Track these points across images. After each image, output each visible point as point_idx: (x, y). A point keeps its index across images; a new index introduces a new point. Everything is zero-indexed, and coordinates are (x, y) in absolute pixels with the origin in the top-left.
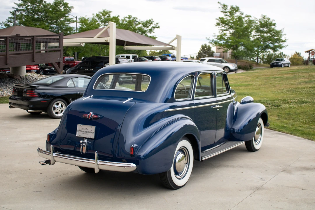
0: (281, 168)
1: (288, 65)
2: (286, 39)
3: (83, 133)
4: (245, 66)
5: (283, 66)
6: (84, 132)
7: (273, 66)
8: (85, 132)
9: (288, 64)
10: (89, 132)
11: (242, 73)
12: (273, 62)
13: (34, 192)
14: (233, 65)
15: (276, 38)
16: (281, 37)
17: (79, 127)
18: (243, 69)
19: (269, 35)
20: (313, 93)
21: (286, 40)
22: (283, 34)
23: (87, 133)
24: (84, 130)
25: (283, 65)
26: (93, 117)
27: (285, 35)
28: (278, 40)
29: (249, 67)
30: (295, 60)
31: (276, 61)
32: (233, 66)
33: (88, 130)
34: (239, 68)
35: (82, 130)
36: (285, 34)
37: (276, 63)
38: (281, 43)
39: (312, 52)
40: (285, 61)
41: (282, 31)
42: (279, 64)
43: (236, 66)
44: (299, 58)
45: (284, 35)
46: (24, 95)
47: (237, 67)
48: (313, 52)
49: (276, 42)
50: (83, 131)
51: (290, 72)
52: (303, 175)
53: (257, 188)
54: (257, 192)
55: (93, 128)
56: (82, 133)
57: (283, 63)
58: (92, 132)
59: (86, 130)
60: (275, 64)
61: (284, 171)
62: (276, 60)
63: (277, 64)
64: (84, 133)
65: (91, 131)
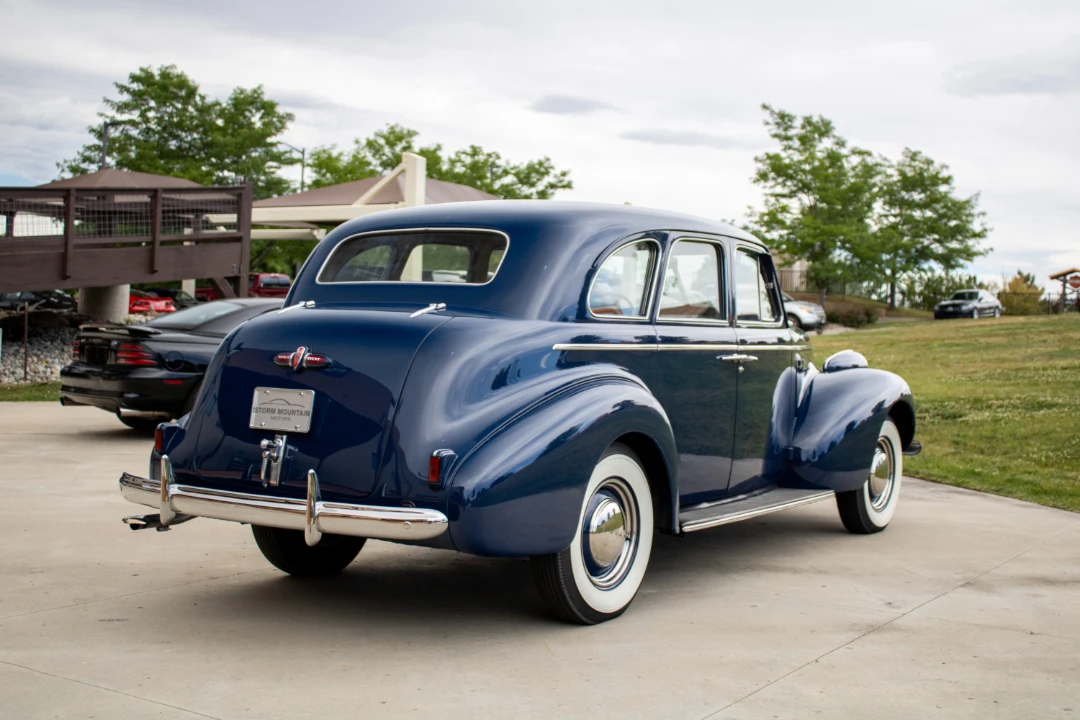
0: (958, 577)
1: (994, 313)
2: (987, 226)
3: (273, 415)
4: (852, 312)
5: (976, 316)
6: (277, 411)
7: (943, 314)
8: (280, 412)
9: (992, 310)
10: (293, 412)
11: (842, 335)
12: (944, 303)
13: (101, 620)
14: (812, 309)
15: (953, 223)
16: (971, 222)
17: (260, 396)
18: (845, 324)
19: (929, 214)
20: (1074, 383)
21: (985, 230)
22: (975, 211)
23: (287, 416)
24: (277, 407)
25: (975, 312)
26: (308, 362)
27: (981, 217)
28: (961, 231)
29: (862, 316)
30: (1015, 298)
31: (953, 299)
32: (811, 312)
33: (289, 404)
34: (832, 318)
35: (271, 407)
36: (983, 214)
37: (953, 305)
38: (971, 242)
39: (1072, 278)
40: (983, 301)
41: (973, 202)
42: (964, 308)
43: (821, 311)
44: (1031, 291)
45: (979, 215)
46: (111, 361)
47: (824, 315)
48: (1076, 278)
49: (953, 237)
50: (273, 411)
51: (1000, 330)
52: (1036, 596)
53: (872, 626)
54: (871, 636)
55: (305, 399)
56: (269, 415)
57: (975, 308)
58: (303, 410)
59: (281, 407)
60: (951, 309)
61: (968, 584)
62: (952, 296)
63: (957, 309)
64: (276, 415)
65: (301, 409)
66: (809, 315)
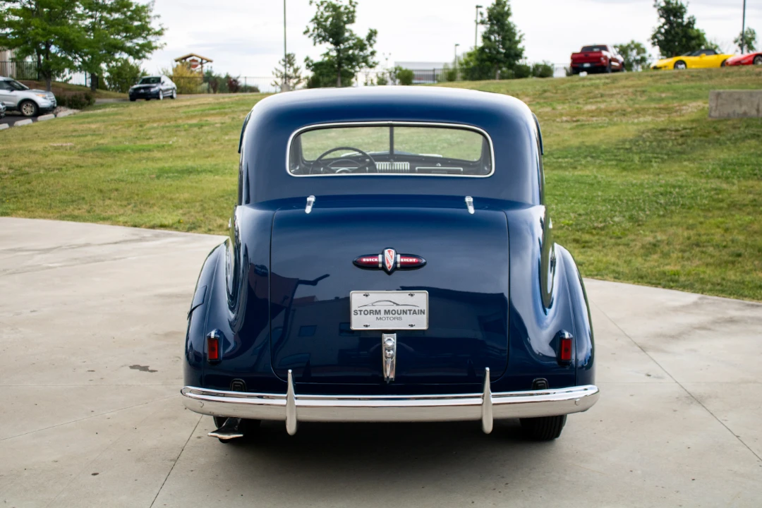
1: (172, 93)
2: (164, 27)
3: (379, 316)
4: (75, 96)
5: (161, 97)
6: (382, 312)
7: (135, 96)
8: (387, 312)
9: (171, 91)
10: (405, 312)
11: (69, 117)
12: (135, 86)
14: (46, 95)
15: (136, 23)
16: (149, 23)
17: (358, 299)
18: (71, 107)
19: (116, 16)
21: (162, 29)
22: (152, 14)
23: (397, 316)
24: (383, 308)
25: (161, 93)
26: (401, 263)
27: (157, 18)
28: (144, 30)
29: (84, 100)
30: (182, 81)
31: (141, 83)
32: (45, 98)
33: (397, 305)
34: (61, 102)
35: (377, 308)
36: (159, 16)
37: (144, 88)
38: (151, 38)
39: (190, 61)
40: (164, 84)
41: (151, 7)
42: (152, 90)
43: (53, 97)
45: (155, 17)
47: (55, 100)
48: (193, 60)
49: (139, 35)
50: (378, 312)
55: (417, 299)
56: (373, 316)
57: (160, 90)
58: (417, 308)
59: (387, 308)
60: (142, 91)
62: (141, 81)
63: (147, 91)
64: (382, 315)
65: (413, 308)
66: (44, 100)
